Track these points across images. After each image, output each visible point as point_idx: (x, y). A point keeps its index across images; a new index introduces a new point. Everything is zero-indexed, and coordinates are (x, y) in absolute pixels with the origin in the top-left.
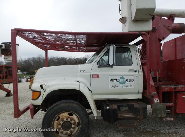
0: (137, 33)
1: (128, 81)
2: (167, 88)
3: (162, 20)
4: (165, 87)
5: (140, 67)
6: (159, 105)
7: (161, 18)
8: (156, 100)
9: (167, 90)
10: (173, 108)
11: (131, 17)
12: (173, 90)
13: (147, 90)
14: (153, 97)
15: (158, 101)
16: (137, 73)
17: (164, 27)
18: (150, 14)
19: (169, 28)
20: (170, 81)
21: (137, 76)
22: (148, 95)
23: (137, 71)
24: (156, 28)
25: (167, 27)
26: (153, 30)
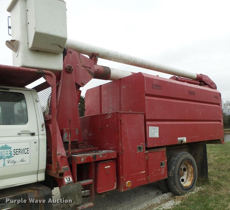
0: (35, 70)
1: (17, 153)
2: (83, 157)
3: (80, 58)
4: (81, 157)
5: (42, 127)
6: (72, 186)
7: (79, 55)
8: (67, 179)
9: (84, 161)
10: (93, 187)
11: (28, 43)
12: (93, 160)
13: (52, 164)
14: (62, 175)
15: (71, 180)
16: (35, 138)
17: (84, 68)
18: (59, 46)
19: (90, 70)
20: (92, 146)
21: (35, 143)
22: (53, 173)
23: (36, 134)
24: (71, 67)
25: (89, 69)
26: (68, 70)
